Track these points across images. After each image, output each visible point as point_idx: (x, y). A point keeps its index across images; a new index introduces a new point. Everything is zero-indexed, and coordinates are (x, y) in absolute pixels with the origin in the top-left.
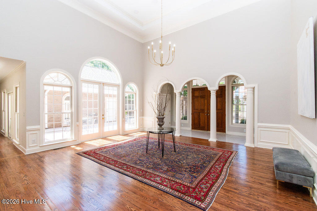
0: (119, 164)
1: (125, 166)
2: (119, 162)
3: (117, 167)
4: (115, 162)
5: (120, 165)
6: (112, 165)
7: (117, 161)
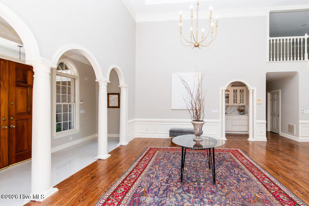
0: (272, 188)
1: (266, 182)
2: (270, 192)
3: (277, 187)
4: (278, 196)
5: (271, 186)
6: (284, 191)
7: (274, 195)
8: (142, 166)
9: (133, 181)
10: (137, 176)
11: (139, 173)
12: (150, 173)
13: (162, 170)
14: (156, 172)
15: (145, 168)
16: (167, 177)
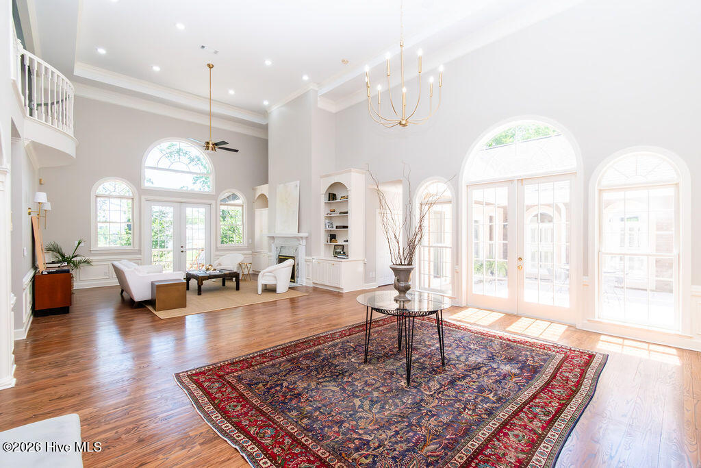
8: (517, 436)
9: (537, 400)
10: (530, 408)
11: (522, 415)
12: (494, 403)
13: (460, 401)
14: (479, 400)
15: (505, 424)
16: (459, 383)
